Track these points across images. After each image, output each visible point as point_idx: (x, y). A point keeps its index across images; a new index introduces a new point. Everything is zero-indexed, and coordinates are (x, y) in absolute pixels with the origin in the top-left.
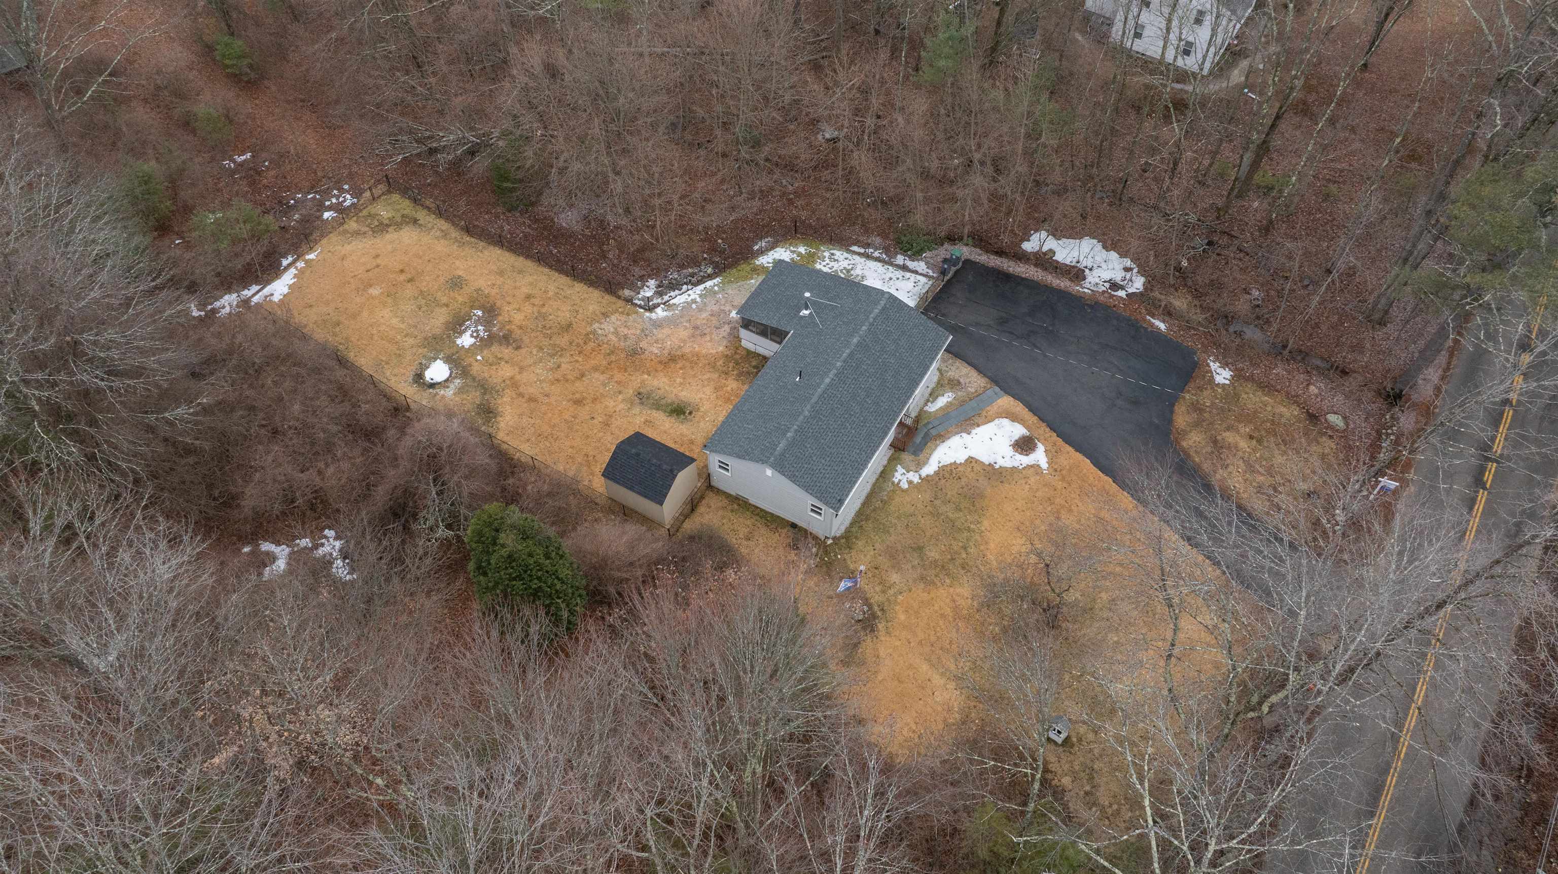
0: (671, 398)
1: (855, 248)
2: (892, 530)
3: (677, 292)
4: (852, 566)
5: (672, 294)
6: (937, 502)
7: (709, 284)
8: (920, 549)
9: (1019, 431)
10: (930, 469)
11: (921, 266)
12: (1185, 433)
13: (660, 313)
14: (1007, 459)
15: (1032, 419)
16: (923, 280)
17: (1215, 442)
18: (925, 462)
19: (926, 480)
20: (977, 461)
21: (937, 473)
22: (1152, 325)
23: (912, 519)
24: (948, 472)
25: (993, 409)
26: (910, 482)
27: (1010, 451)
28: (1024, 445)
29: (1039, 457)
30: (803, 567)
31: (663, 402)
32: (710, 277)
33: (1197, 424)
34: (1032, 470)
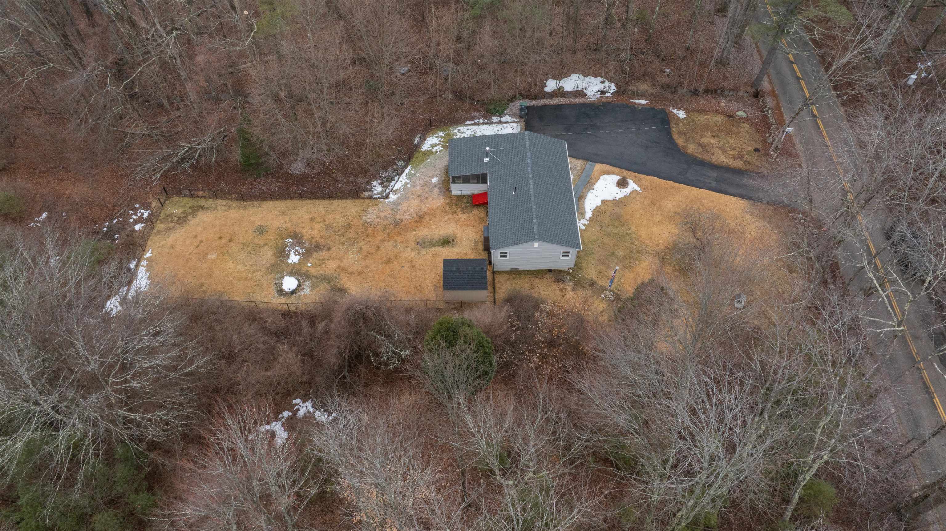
0: (437, 238)
1: (468, 123)
2: (593, 251)
3: (394, 182)
4: (589, 278)
5: (392, 184)
6: (604, 228)
7: (407, 171)
8: (613, 254)
9: (616, 178)
10: (589, 215)
11: (507, 118)
12: (685, 147)
13: (393, 197)
14: (619, 193)
15: (617, 170)
16: (515, 125)
17: (700, 145)
18: (585, 212)
19: (590, 220)
20: (607, 201)
21: (593, 215)
22: (635, 103)
23: (599, 242)
24: (597, 212)
25: (595, 173)
26: (585, 225)
27: (618, 189)
28: (622, 184)
29: (632, 186)
30: (569, 288)
31: (434, 241)
32: (405, 167)
33: (687, 141)
34: (634, 194)
